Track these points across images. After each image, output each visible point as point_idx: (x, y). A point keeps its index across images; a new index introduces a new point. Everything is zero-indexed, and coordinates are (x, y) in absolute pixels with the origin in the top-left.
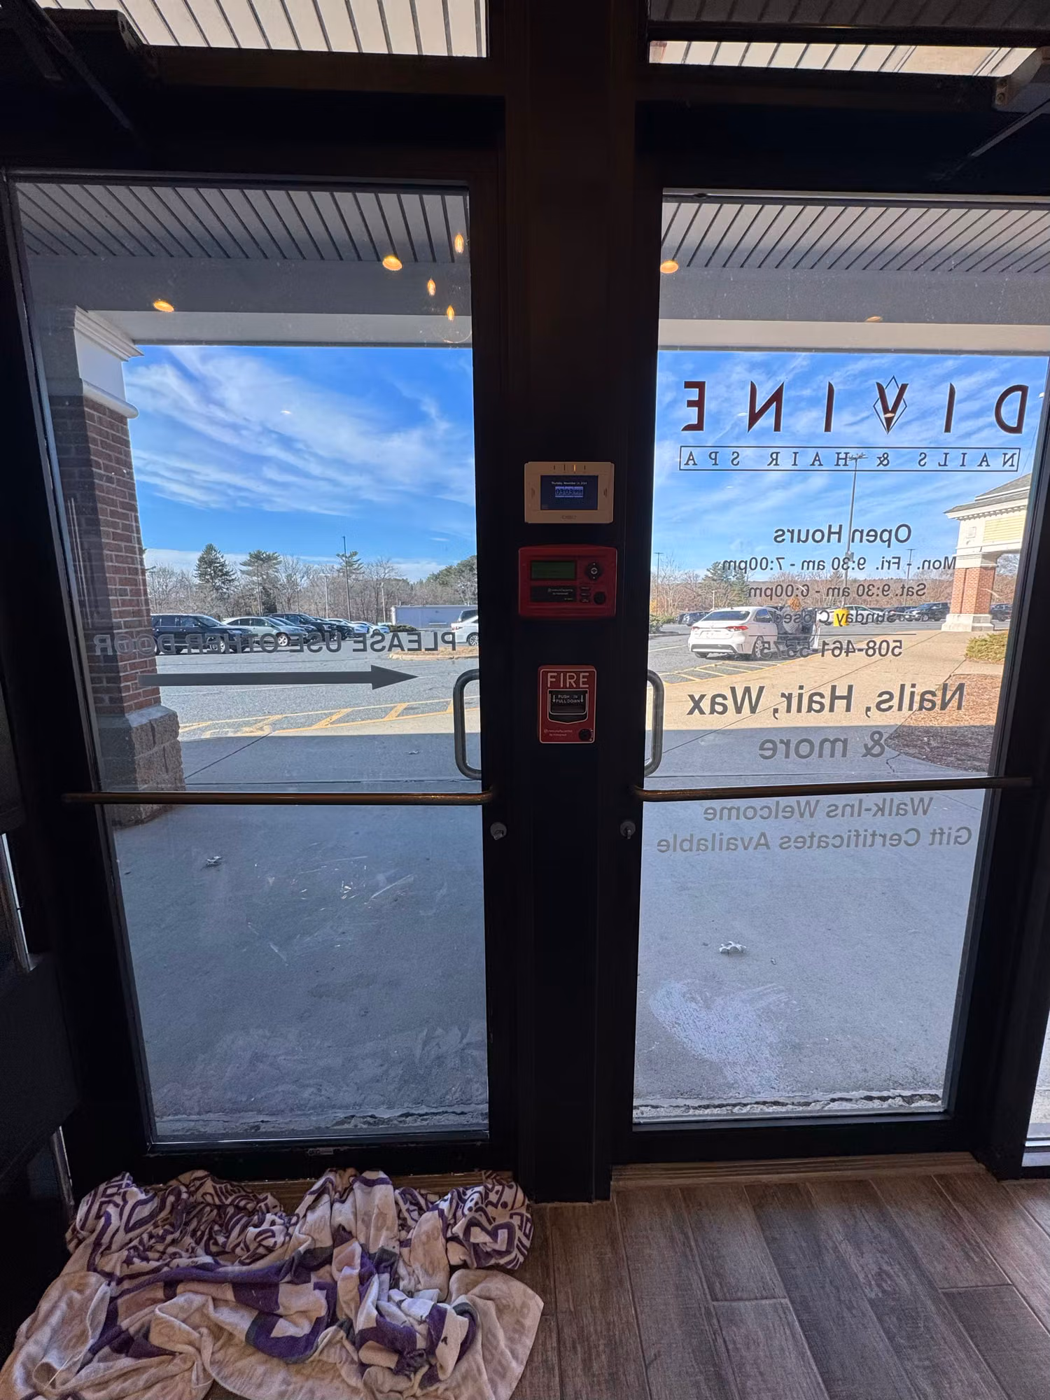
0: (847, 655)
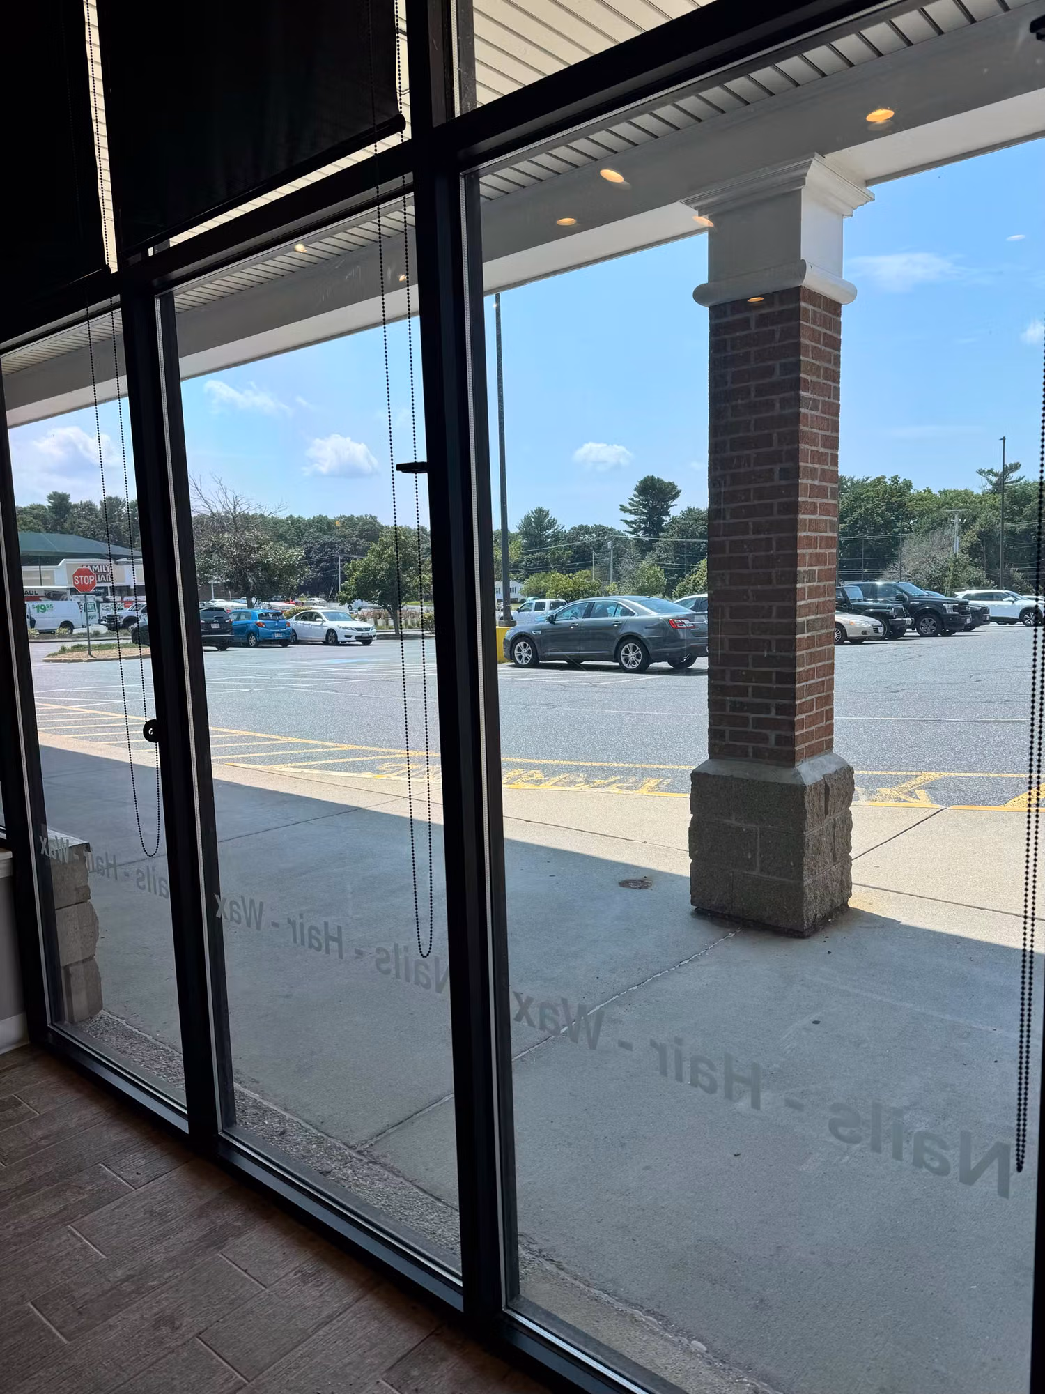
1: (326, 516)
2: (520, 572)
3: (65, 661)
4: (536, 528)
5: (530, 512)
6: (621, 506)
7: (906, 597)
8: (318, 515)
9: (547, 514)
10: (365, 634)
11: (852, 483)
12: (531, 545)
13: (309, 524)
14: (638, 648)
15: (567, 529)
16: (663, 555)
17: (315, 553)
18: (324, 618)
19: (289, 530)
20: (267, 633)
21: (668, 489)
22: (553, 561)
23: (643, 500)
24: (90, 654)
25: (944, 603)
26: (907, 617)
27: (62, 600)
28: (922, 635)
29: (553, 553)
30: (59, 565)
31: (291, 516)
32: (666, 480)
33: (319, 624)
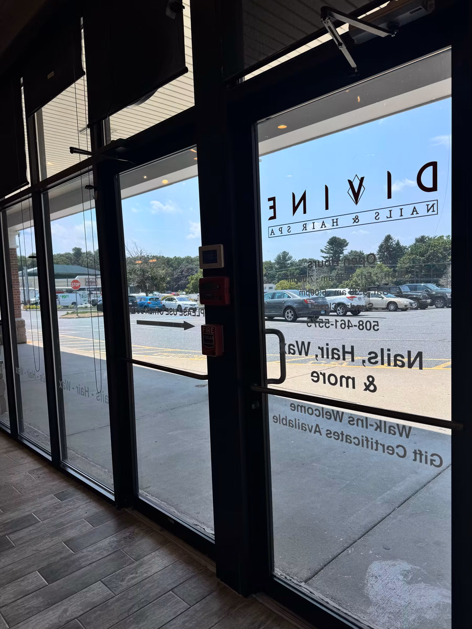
0: (349, 328)
1: (190, 256)
2: (275, 280)
3: (67, 318)
4: (283, 260)
5: (280, 253)
6: (321, 250)
7: (430, 290)
8: (187, 256)
9: (288, 254)
10: (194, 307)
11: (428, 239)
12: (281, 268)
13: (183, 260)
14: (292, 312)
15: (297, 260)
16: (340, 272)
17: (185, 272)
18: (177, 300)
19: (174, 262)
20: (152, 307)
21: (343, 242)
22: (291, 274)
23: (331, 247)
24: (77, 315)
25: (447, 293)
26: (429, 299)
27: (73, 293)
28: (437, 307)
29: (291, 271)
30: (76, 278)
31: (175, 257)
32: (342, 238)
33: (175, 302)
